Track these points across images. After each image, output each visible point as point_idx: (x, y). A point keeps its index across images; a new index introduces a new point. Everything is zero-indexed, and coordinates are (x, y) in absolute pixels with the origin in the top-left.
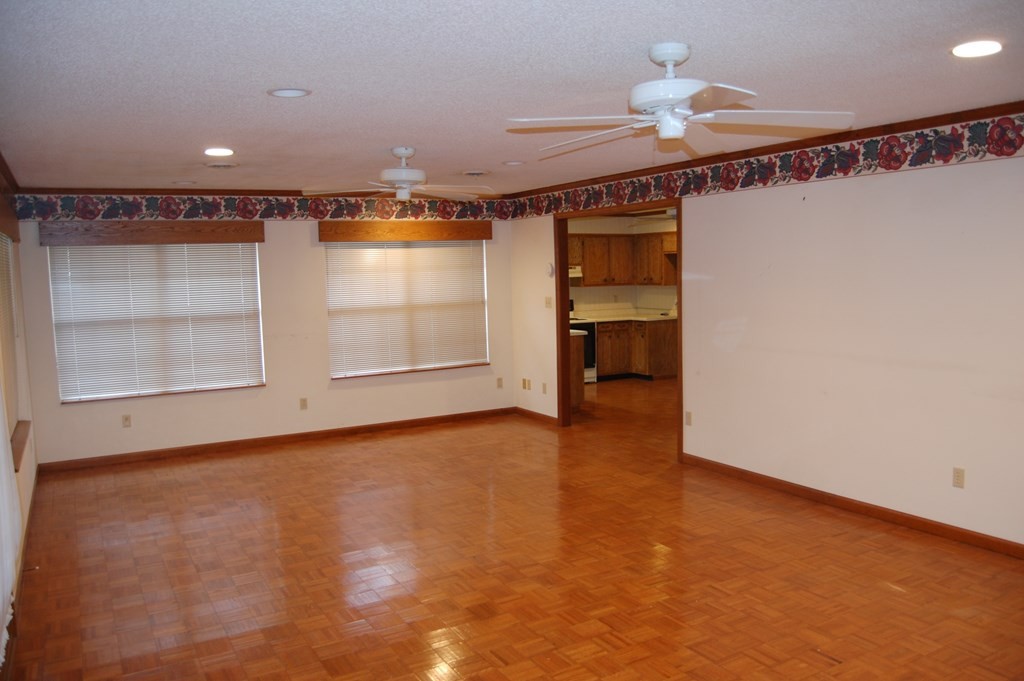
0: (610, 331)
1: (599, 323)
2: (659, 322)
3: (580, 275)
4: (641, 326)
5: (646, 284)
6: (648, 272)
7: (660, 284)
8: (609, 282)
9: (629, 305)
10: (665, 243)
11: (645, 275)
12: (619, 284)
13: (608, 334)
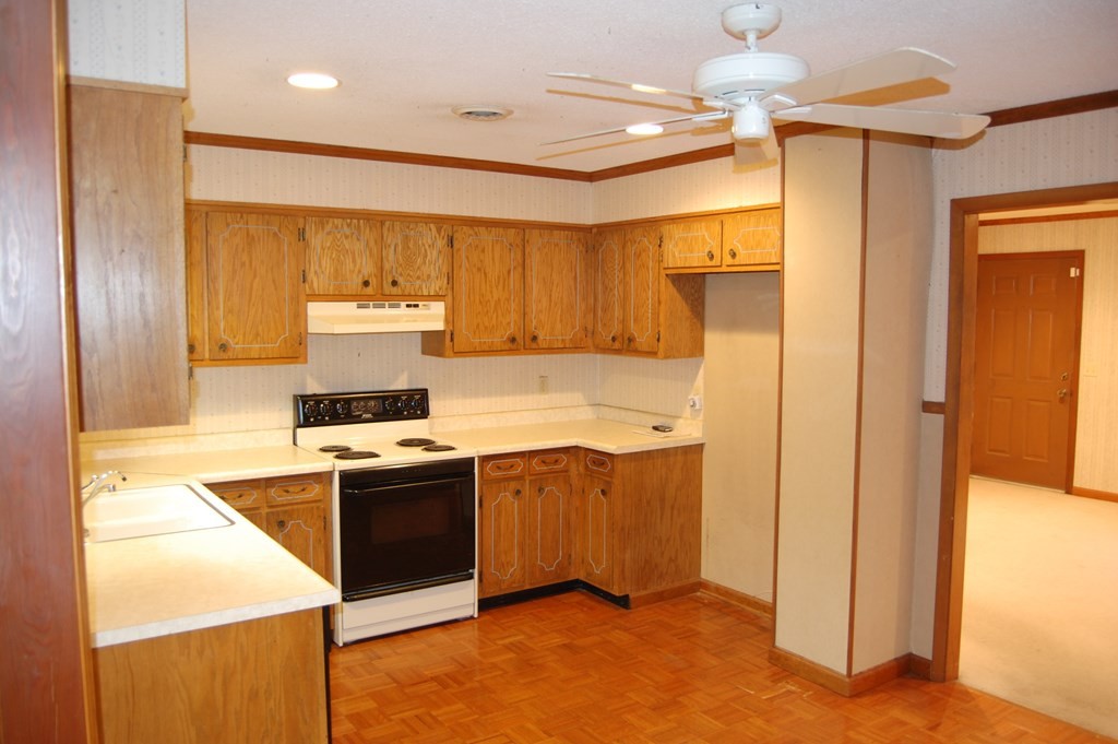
0: (520, 478)
1: (485, 459)
2: (649, 454)
3: (439, 326)
4: (602, 464)
5: (618, 352)
6: (624, 321)
7: (652, 354)
8: (523, 343)
9: (577, 397)
10: (669, 246)
11: (616, 329)
12: (551, 350)
13: (513, 485)
